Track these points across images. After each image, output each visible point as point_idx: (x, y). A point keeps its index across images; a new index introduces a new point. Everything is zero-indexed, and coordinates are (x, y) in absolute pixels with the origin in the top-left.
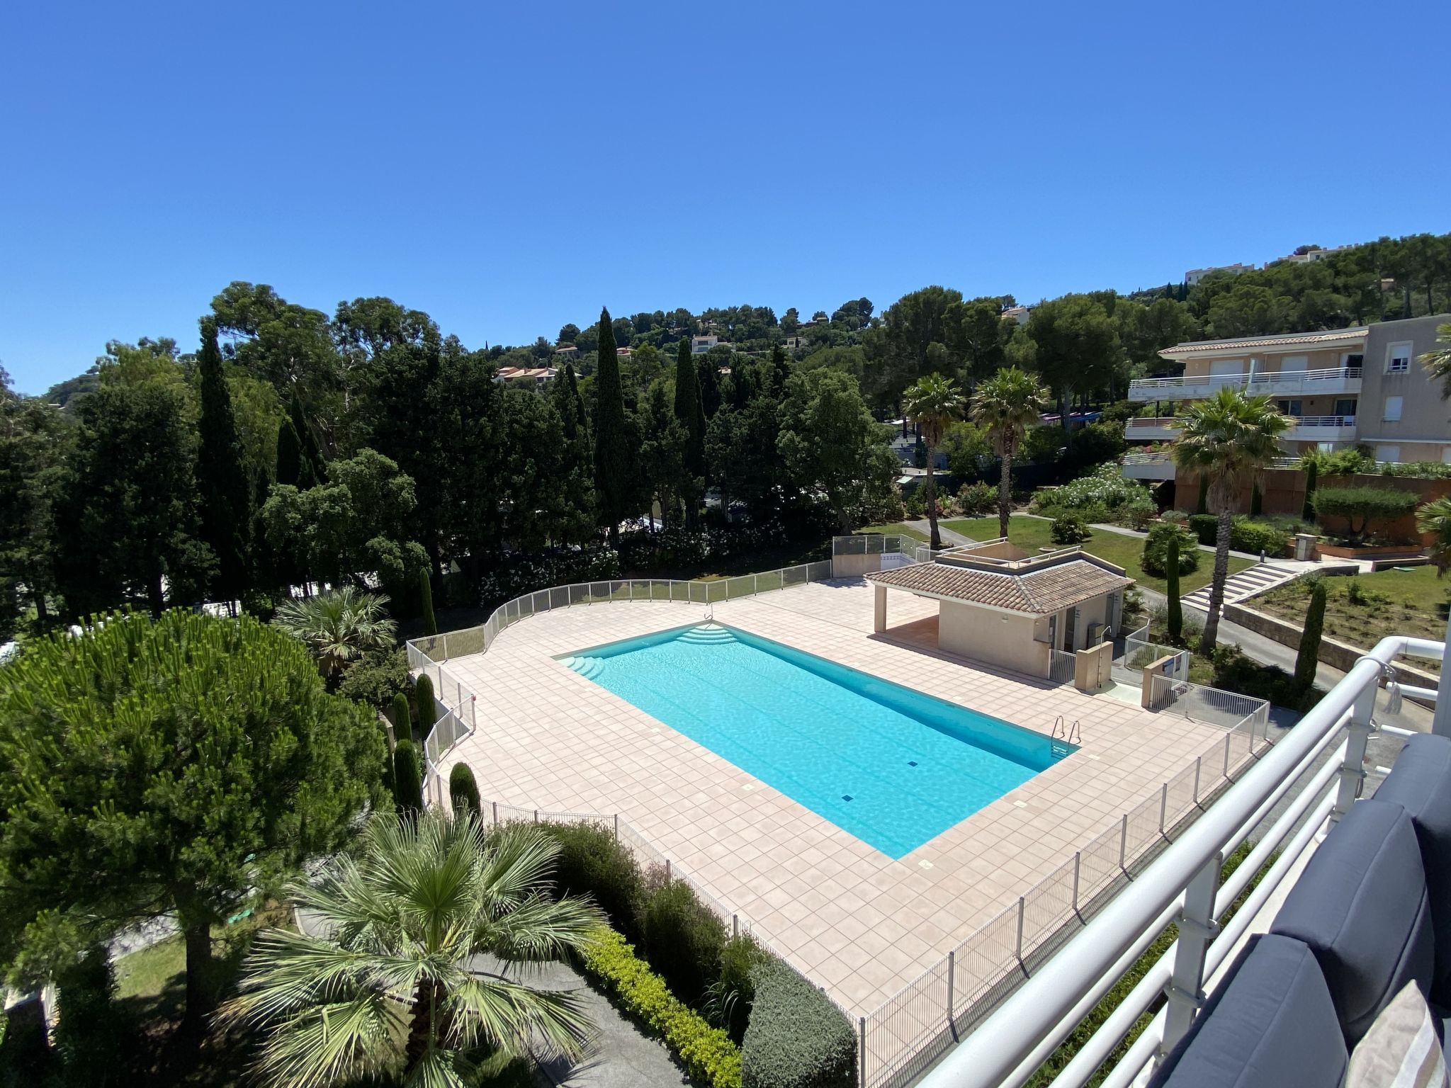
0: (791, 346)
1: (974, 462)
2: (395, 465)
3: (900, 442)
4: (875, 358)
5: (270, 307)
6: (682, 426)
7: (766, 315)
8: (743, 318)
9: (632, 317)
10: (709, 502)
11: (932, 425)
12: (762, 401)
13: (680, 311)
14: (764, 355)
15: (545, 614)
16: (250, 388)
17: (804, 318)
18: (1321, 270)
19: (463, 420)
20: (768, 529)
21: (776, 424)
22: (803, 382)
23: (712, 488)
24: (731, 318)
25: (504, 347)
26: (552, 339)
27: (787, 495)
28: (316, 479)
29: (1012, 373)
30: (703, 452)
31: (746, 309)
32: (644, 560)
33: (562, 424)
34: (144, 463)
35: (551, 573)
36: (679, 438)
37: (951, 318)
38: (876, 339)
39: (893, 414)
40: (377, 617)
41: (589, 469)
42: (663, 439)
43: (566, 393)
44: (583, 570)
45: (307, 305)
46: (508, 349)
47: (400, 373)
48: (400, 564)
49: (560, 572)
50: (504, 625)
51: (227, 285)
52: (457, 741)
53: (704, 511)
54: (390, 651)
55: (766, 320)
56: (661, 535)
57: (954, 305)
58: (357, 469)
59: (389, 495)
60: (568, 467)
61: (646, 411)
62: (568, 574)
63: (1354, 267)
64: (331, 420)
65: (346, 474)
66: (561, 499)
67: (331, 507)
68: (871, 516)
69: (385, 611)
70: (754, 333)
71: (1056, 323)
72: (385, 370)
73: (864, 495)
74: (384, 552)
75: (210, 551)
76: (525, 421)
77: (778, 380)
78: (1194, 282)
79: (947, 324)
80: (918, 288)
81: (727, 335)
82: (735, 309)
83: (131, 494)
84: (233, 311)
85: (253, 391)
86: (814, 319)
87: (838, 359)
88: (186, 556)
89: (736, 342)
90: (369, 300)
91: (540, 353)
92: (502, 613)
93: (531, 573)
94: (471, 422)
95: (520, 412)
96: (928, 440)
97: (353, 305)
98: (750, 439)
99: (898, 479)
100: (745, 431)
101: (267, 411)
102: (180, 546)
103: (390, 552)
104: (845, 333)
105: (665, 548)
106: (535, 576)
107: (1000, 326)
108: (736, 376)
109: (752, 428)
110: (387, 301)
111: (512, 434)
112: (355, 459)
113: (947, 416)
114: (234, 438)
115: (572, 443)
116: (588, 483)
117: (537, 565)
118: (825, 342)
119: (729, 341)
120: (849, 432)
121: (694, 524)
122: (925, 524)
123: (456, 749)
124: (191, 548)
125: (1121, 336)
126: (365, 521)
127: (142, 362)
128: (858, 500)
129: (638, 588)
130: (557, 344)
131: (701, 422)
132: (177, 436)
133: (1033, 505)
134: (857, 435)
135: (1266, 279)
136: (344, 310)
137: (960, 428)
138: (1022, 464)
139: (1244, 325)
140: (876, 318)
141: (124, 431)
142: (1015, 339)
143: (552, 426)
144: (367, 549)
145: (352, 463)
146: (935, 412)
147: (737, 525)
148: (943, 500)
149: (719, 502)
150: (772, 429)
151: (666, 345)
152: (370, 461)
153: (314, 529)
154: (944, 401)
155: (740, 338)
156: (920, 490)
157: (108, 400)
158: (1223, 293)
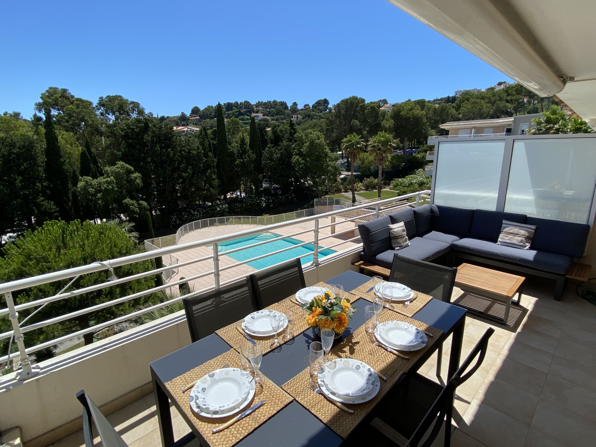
0: (295, 119)
1: (369, 169)
2: (132, 168)
3: (340, 161)
4: (330, 126)
5: (68, 98)
6: (253, 153)
7: (283, 105)
8: (274, 106)
9: (224, 104)
10: (264, 185)
11: (353, 154)
12: (285, 143)
13: (246, 102)
14: (283, 123)
15: (199, 230)
16: (63, 135)
17: (300, 107)
18: (502, 94)
19: (161, 150)
20: (288, 196)
21: (291, 153)
22: (302, 136)
23: (265, 179)
24: (268, 106)
25: (166, 116)
26: (188, 113)
27: (296, 183)
28: (98, 174)
29: (382, 133)
30: (261, 164)
31: (275, 102)
32: (238, 209)
33: (203, 152)
34: (23, 167)
35: (200, 214)
36: (252, 158)
37: (360, 110)
38: (331, 118)
39: (337, 149)
40: (130, 231)
41: (214, 171)
42: (245, 158)
43: (204, 139)
44: (213, 213)
45: (84, 98)
46: (168, 117)
47: (133, 129)
48: (137, 210)
49: (203, 213)
50: (183, 235)
51: (47, 89)
52: (172, 276)
53: (262, 189)
54: (138, 245)
55: (284, 107)
56: (245, 199)
57: (362, 104)
58: (117, 170)
59: (130, 181)
60: (205, 171)
61: (238, 147)
62: (207, 214)
63: (514, 93)
64: (97, 150)
65: (112, 173)
66: (203, 183)
67: (108, 186)
68: (329, 191)
69: (133, 229)
70: (278, 113)
71: (401, 113)
72: (125, 128)
73: (326, 182)
74: (131, 205)
75: (54, 205)
76: (187, 150)
77: (291, 134)
78: (458, 96)
79: (359, 113)
80: (348, 97)
81: (267, 113)
82: (270, 102)
83: (19, 181)
84: (51, 100)
85: (64, 136)
86: (304, 107)
87: (315, 125)
88: (44, 207)
89: (271, 116)
90: (113, 96)
91: (183, 120)
92: (181, 230)
93: (192, 214)
94: (164, 151)
95: (185, 146)
96: (351, 160)
97: (106, 98)
98: (280, 159)
99: (340, 176)
100: (279, 155)
101: (71, 145)
102: (42, 203)
103: (133, 205)
104: (317, 114)
105: (247, 204)
106: (193, 215)
107: (380, 113)
108: (274, 132)
109: (282, 154)
110: (120, 97)
111: (182, 156)
112: (116, 166)
113: (359, 150)
114: (61, 157)
115: (207, 160)
116: (214, 177)
117: (194, 211)
118: (309, 118)
119: (268, 116)
120: (321, 157)
121: (259, 194)
122: (350, 194)
123: (172, 279)
124: (46, 204)
125: (427, 118)
126: (121, 192)
127: (13, 123)
128: (324, 184)
129: (237, 220)
130: (190, 115)
131: (260, 152)
132: (37, 156)
133: (391, 186)
134: (323, 158)
135: (482, 96)
136: (102, 100)
137: (364, 155)
138: (387, 170)
139: (473, 115)
140: (330, 108)
141: (13, 153)
142: (386, 119)
143: (198, 152)
144: (123, 204)
145: (115, 168)
146: (354, 149)
147: (276, 195)
148: (357, 184)
149: (268, 185)
150: (290, 155)
151: (240, 117)
152: (122, 167)
153: (101, 195)
154: (358, 144)
155: (273, 115)
156: (348, 180)
157: (5, 140)
158: (466, 102)
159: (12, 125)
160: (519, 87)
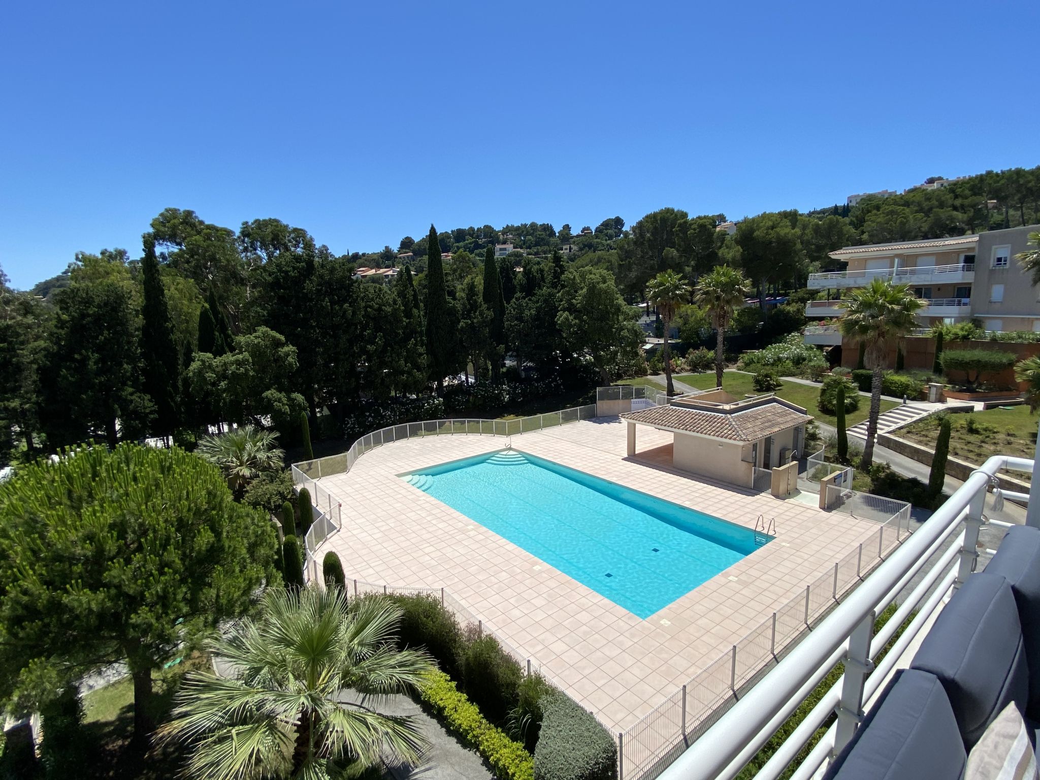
0: (566, 251)
1: (697, 333)
2: (283, 338)
3: (644, 320)
4: (625, 260)
5: (193, 226)
6: (488, 309)
7: (548, 229)
8: (532, 232)
9: (452, 231)
10: (508, 363)
11: (667, 308)
12: (545, 290)
13: (486, 227)
14: (546, 258)
15: (391, 444)
16: (178, 284)
17: (575, 231)
18: (944, 195)
19: (331, 305)
20: (550, 383)
21: (555, 307)
22: (574, 277)
23: (510, 353)
24: (523, 231)
25: (360, 254)
26: (395, 247)
27: (564, 358)
28: (226, 349)
29: (724, 269)
30: (503, 328)
31: (533, 225)
32: (462, 405)
33: (403, 308)
34: (103, 338)
35: (395, 415)
36: (486, 317)
37: (679, 230)
38: (626, 246)
39: (639, 299)
40: (270, 447)
41: (422, 340)
42: (475, 318)
43: (405, 286)
44: (418, 413)
45: (219, 225)
46: (364, 255)
47: (286, 272)
48: (287, 409)
49: (401, 414)
50: (361, 452)
51: (163, 211)
52: (328, 536)
53: (504, 370)
54: (280, 472)
55: (548, 233)
56: (474, 387)
57: (682, 221)
58: (256, 341)
59: (279, 360)
60: (407, 338)
61: (463, 298)
62: (407, 416)
63: (967, 192)
64: (237, 307)
65: (248, 345)
66: (402, 362)
67: (237, 369)
68: (624, 373)
69: (276, 443)
70: (539, 242)
71: (755, 234)
72: (275, 270)
73: (619, 357)
74: (275, 401)
75: (150, 401)
76: (376, 306)
77: (557, 276)
78: (853, 204)
79: (677, 235)
80: (656, 209)
81: (520, 244)
82: (526, 225)
83: (93, 360)
84: (166, 229)
85: (180, 286)
86: (582, 232)
87: (599, 260)
88: (133, 405)
89: (527, 248)
90: (264, 220)
91: (387, 258)
92: (360, 444)
93: (381, 415)
94: (337, 307)
95: (372, 299)
96: (664, 318)
97: (252, 224)
98: (537, 318)
99: (643, 346)
100: (533, 312)
101: (190, 300)
102: (129, 397)
103: (279, 400)
104: (604, 242)
105: (476, 396)
106: (383, 417)
107: (715, 236)
108: (527, 273)
109: (539, 310)
110: (276, 221)
111: (367, 315)
112: (254, 335)
113: (678, 300)
114: (167, 320)
115: (410, 322)
116: (421, 350)
117: (385, 409)
118: (590, 248)
119: (521, 248)
120: (608, 313)
121: (498, 379)
122: (663, 378)
123: (327, 542)
124: (137, 399)
125: (802, 243)
126: (261, 379)
127: (101, 266)
128: (614, 361)
129: (458, 425)
130: (399, 251)
131: (502, 306)
132: (126, 319)
133: (740, 364)
134: (613, 314)
135: (905, 201)
136: (246, 227)
137: (687, 309)
138: (732, 334)
139: (889, 234)
140: (626, 231)
141: (89, 315)
142: (726, 245)
143: (396, 310)
144: (263, 398)
145: (252, 337)
146: (669, 298)
147: (528, 380)
148: (675, 361)
149: (515, 363)
150: (553, 311)
151: (477, 251)
152: (265, 336)
153: (225, 384)
154: (676, 290)
155: (530, 245)
156: (658, 354)
157: (77, 293)
158: (875, 212)
159: (101, 269)
160: (977, 182)
